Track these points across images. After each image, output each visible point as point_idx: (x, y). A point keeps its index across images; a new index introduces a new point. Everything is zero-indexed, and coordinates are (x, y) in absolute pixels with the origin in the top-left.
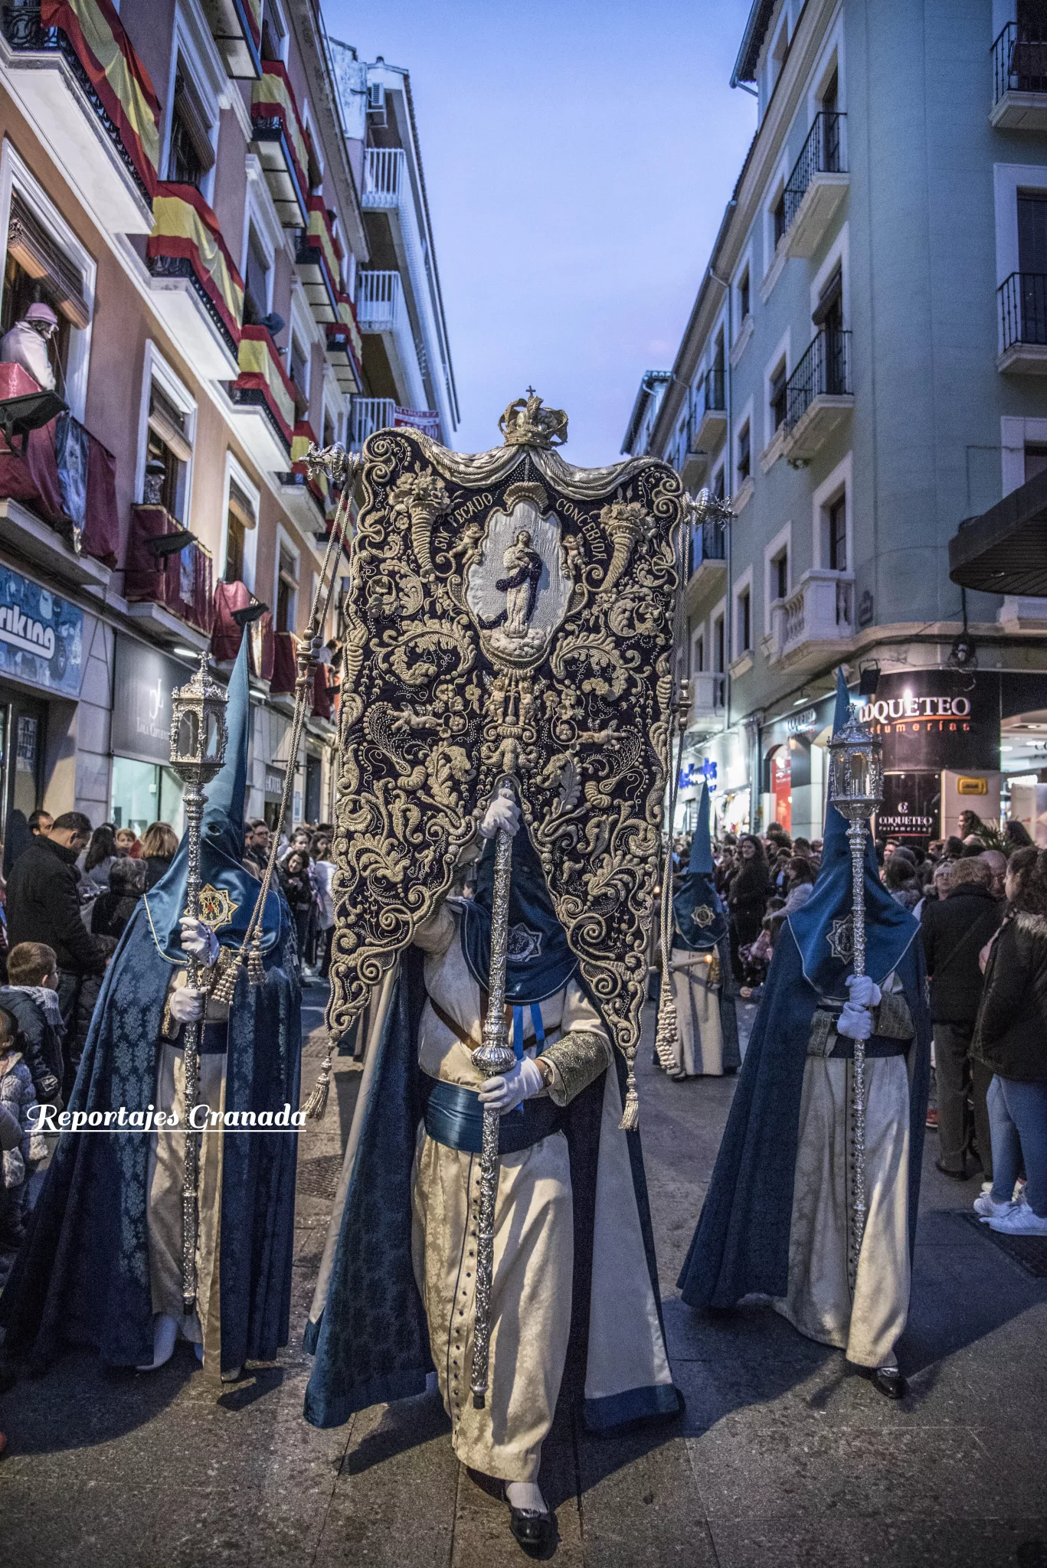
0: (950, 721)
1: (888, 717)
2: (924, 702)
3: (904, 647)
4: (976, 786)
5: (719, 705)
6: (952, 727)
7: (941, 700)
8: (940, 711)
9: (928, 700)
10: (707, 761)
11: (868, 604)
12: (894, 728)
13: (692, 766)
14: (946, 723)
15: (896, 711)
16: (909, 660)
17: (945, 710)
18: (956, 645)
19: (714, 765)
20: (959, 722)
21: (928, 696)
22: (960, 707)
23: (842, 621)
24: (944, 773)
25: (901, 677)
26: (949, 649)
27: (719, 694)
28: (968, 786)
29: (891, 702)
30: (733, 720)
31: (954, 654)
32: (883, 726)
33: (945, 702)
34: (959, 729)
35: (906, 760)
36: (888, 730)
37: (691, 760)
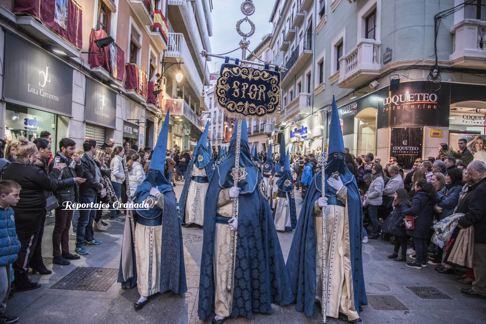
0: (428, 104)
1: (399, 102)
2: (417, 96)
3: (408, 71)
4: (438, 134)
5: (308, 105)
6: (429, 107)
7: (424, 94)
8: (424, 100)
9: (419, 95)
10: (303, 127)
11: (389, 53)
12: (402, 107)
13: (296, 129)
14: (427, 105)
15: (403, 99)
16: (410, 77)
17: (426, 99)
18: (432, 70)
19: (306, 128)
20: (432, 105)
21: (418, 93)
22: (433, 98)
23: (375, 62)
24: (424, 127)
25: (405, 84)
26: (428, 72)
27: (309, 101)
28: (435, 134)
29: (401, 96)
30: (314, 111)
31: (431, 74)
32: (396, 106)
33: (426, 96)
34: (432, 107)
35: (406, 121)
36: (399, 108)
37: (296, 127)
